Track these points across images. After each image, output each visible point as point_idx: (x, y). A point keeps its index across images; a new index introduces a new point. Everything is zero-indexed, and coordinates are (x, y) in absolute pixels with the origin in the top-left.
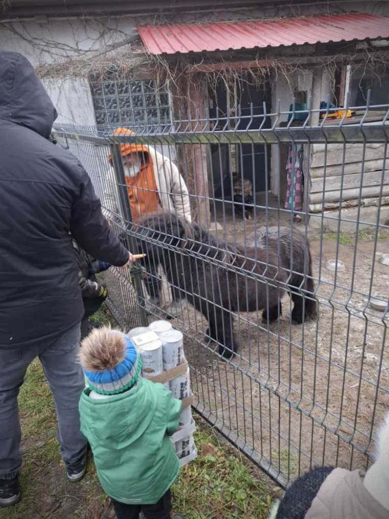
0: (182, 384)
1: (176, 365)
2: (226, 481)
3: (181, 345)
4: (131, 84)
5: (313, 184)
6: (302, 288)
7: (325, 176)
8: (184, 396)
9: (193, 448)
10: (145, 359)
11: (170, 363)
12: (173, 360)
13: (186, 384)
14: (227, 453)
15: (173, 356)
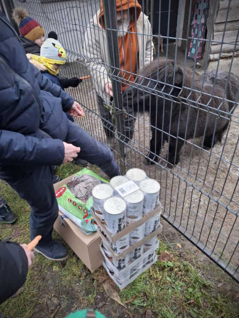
0: (156, 222)
1: (153, 209)
2: (183, 281)
3: (159, 194)
5: (215, 37)
7: (224, 30)
8: (156, 228)
9: (155, 257)
10: (130, 209)
11: (148, 208)
12: (152, 206)
13: (158, 221)
14: (178, 257)
15: (152, 203)
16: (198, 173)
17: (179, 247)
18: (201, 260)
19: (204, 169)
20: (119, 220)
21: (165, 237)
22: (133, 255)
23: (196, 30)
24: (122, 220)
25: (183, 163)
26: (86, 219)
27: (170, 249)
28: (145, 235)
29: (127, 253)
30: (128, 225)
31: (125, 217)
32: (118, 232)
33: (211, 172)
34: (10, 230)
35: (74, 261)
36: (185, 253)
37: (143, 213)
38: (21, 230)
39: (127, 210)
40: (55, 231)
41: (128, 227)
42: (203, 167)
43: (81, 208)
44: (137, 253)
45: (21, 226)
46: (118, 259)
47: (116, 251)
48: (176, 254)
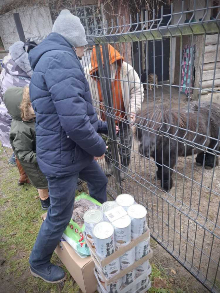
0: (145, 247)
1: (141, 234)
3: (145, 219)
4: (78, 11)
6: (216, 149)
7: (215, 69)
8: (146, 254)
9: (148, 283)
10: (118, 234)
11: (136, 233)
12: (139, 231)
13: (148, 246)
14: (172, 283)
15: (140, 228)
16: (192, 198)
17: (173, 273)
18: (196, 288)
19: (198, 193)
20: (107, 244)
21: (159, 262)
22: (125, 281)
23: (186, 70)
24: (110, 245)
25: (177, 188)
26: (81, 242)
27: (164, 275)
28: (136, 260)
29: (118, 279)
30: (117, 249)
31: (113, 242)
32: (107, 256)
33: (204, 196)
34: (15, 251)
35: (71, 285)
36: (179, 280)
37: (132, 237)
38: (24, 251)
39: (115, 234)
40: (55, 254)
41: (116, 252)
42: (197, 192)
43: (77, 231)
44: (128, 278)
45: (25, 248)
46: (109, 284)
47: (106, 276)
48: (169, 280)
